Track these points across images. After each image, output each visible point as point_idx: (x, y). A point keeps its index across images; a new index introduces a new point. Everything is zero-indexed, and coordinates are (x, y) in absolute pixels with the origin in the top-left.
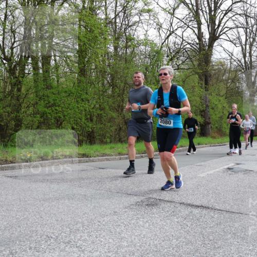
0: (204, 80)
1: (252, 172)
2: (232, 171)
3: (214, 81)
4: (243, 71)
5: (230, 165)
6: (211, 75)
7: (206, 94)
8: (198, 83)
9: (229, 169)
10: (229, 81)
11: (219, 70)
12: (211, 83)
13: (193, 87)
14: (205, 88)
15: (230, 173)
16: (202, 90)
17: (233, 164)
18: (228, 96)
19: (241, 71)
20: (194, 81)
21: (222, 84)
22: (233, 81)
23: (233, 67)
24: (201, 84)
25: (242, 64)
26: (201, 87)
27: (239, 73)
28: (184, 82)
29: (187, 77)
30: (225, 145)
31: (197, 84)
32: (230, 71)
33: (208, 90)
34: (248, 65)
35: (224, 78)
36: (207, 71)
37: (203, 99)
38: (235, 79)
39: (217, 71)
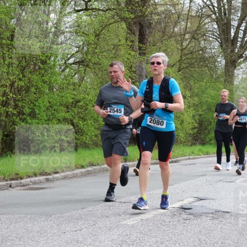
0: (137, 33)
1: (227, 215)
2: (190, 214)
3: (158, 35)
4: (214, 16)
5: (186, 202)
6: (151, 24)
7: (141, 62)
8: (126, 39)
9: (184, 209)
10: (187, 36)
11: (168, 14)
12: (150, 39)
13: (116, 47)
14: (140, 49)
15: (185, 217)
16: (133, 53)
17: (191, 200)
18: (184, 65)
19: (209, 16)
20: (117, 36)
21: (172, 42)
22: (193, 38)
23: (194, 8)
24: (132, 41)
25: (212, 3)
26: (132, 47)
27: (206, 21)
28: (97, 36)
29: (105, 26)
30: (176, 162)
31: (123, 41)
32: (189, 17)
33: (144, 54)
34: (224, 5)
35: (176, 30)
36: (144, 16)
37: (135, 72)
38: (197, 34)
39: (163, 16)
